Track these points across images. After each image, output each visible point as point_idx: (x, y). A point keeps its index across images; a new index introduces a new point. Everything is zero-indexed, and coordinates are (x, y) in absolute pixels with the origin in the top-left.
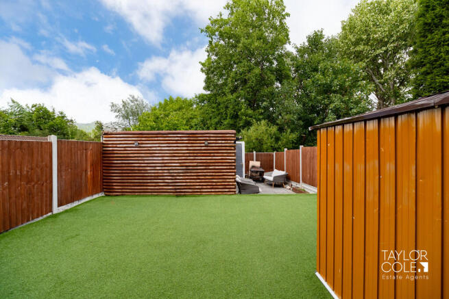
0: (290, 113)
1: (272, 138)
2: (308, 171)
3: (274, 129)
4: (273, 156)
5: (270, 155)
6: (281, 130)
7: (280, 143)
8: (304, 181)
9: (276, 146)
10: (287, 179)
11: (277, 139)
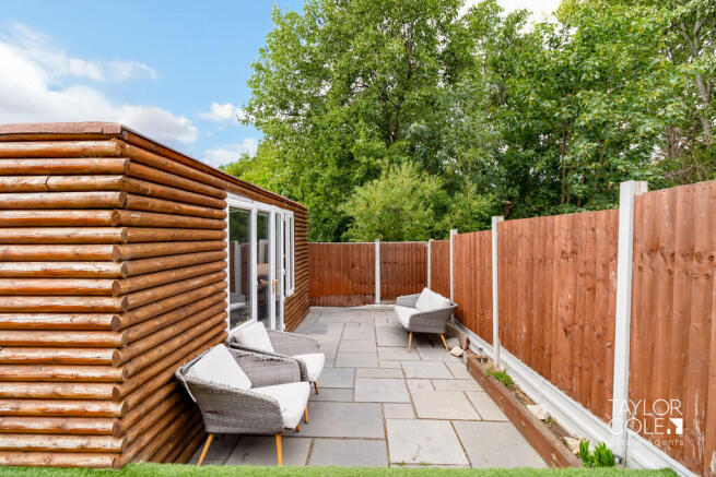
0: (476, 147)
1: (427, 206)
2: (523, 307)
3: (432, 185)
4: (426, 249)
5: (418, 248)
6: (452, 187)
7: (447, 218)
8: (508, 343)
9: (438, 226)
10: (456, 320)
11: (441, 210)
